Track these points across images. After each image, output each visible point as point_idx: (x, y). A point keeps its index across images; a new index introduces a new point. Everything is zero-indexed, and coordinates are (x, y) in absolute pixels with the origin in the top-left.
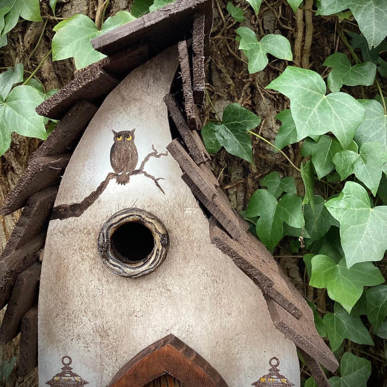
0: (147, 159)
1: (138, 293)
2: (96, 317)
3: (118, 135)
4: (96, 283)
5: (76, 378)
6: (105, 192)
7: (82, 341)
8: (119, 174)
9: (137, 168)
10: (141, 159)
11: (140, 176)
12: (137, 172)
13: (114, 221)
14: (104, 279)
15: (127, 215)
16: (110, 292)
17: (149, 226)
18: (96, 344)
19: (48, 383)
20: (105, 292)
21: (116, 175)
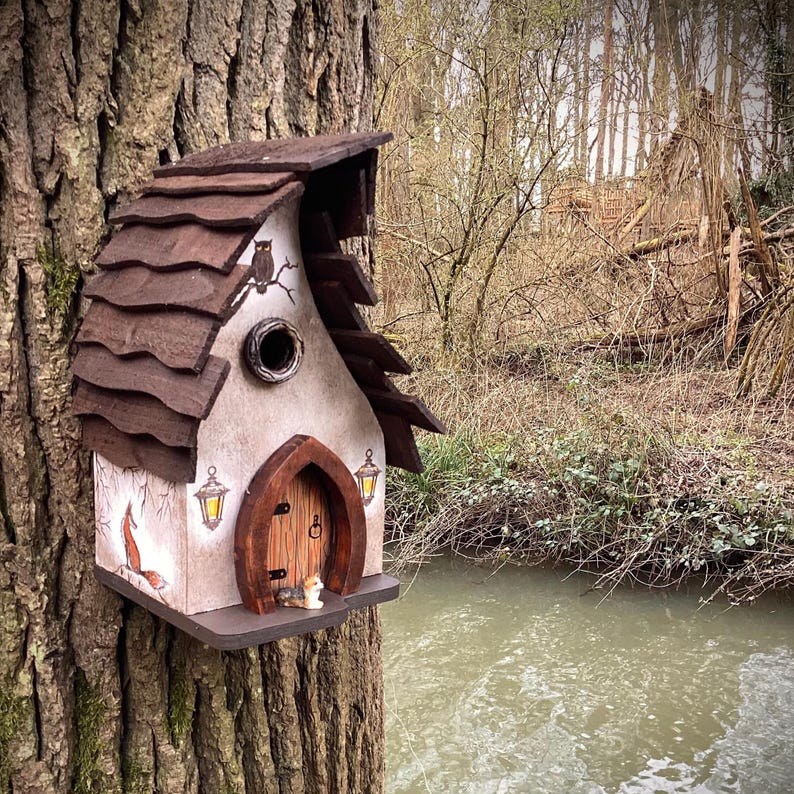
0: (281, 270)
1: (272, 400)
2: (238, 425)
3: (258, 245)
4: (238, 392)
5: (220, 487)
6: (247, 301)
7: (225, 450)
8: (259, 284)
9: (273, 279)
10: (277, 270)
11: (276, 286)
12: (275, 282)
13: (265, 329)
14: (245, 389)
15: (273, 324)
16: (250, 401)
17: (292, 334)
18: (237, 451)
19: (196, 495)
20: (246, 400)
21: (256, 285)
